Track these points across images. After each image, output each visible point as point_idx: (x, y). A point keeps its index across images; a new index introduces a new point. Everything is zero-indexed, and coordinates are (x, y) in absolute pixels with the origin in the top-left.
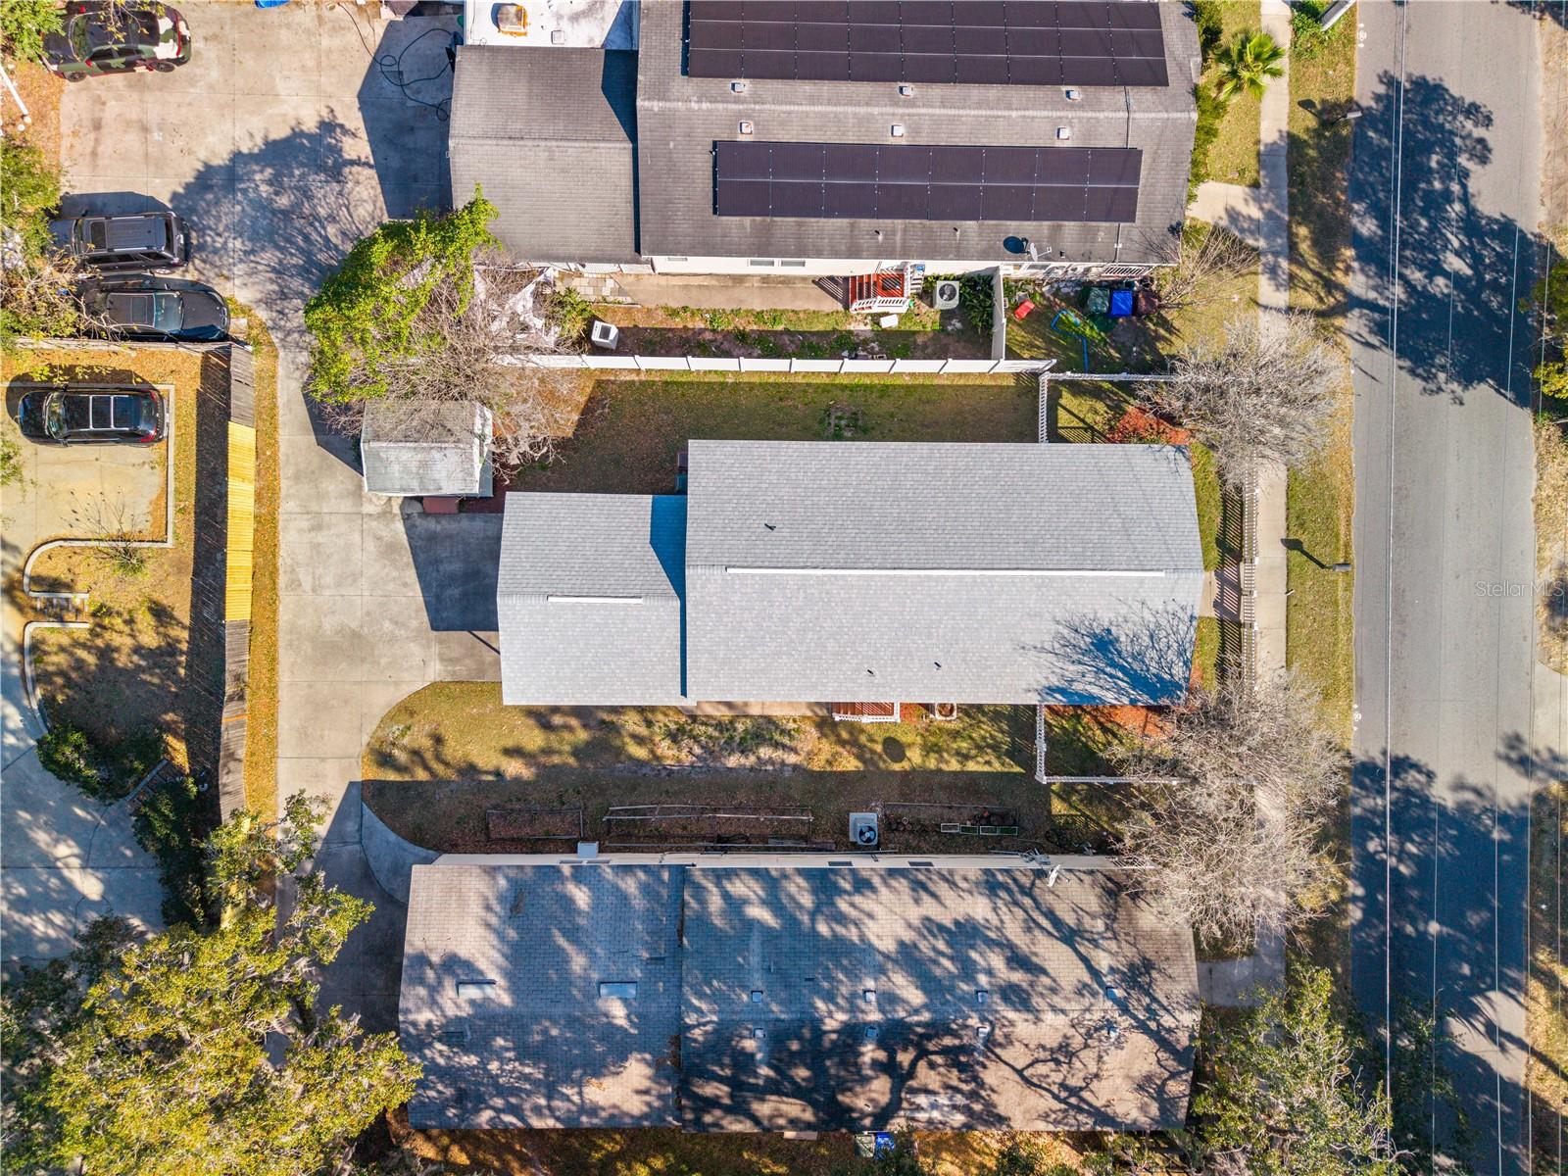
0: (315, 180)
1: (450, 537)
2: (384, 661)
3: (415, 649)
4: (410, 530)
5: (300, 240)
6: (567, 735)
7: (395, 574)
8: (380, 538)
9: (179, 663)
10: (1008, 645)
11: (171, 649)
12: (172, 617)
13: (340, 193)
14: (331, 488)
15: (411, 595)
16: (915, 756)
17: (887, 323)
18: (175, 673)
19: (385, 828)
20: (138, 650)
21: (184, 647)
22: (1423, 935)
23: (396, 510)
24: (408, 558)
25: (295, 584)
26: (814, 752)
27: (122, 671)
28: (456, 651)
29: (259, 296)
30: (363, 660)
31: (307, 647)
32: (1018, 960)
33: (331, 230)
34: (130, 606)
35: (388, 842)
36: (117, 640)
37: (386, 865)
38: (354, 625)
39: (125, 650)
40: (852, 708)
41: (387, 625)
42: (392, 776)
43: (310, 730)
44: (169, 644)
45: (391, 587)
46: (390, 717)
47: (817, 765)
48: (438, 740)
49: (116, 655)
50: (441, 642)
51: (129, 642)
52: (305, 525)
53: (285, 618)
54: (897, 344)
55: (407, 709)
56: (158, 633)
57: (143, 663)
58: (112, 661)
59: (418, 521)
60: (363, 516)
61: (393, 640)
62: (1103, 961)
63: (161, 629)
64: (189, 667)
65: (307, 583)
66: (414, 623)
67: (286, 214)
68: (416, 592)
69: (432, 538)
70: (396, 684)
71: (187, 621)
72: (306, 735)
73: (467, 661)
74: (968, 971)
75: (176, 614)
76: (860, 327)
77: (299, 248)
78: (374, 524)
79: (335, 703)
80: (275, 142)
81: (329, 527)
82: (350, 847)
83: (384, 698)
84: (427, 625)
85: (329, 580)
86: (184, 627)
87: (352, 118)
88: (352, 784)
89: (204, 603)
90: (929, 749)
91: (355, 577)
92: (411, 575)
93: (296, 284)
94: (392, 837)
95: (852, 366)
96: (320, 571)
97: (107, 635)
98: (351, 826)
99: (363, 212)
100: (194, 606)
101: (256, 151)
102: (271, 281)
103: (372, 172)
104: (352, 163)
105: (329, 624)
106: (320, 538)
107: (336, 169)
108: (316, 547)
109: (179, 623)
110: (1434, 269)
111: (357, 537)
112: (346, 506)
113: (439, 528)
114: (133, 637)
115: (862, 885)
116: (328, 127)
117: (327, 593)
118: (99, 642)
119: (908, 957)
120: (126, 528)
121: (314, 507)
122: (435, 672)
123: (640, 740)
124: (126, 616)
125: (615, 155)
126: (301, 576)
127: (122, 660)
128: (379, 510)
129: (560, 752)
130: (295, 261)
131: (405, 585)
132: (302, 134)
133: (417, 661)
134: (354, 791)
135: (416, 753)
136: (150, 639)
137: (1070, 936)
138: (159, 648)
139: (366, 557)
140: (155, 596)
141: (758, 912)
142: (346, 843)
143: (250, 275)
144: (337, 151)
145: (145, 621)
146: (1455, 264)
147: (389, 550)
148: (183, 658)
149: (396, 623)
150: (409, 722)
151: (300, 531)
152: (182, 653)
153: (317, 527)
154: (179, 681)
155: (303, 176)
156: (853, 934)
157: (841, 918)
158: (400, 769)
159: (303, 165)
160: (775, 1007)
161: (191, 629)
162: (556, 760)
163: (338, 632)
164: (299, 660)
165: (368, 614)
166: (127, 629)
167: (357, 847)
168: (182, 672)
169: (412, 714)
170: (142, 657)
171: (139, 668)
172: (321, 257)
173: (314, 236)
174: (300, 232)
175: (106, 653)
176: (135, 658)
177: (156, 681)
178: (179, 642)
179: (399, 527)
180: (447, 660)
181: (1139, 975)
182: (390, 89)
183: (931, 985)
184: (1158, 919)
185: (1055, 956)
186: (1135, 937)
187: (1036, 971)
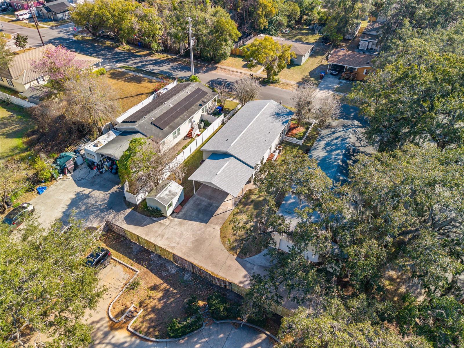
0: (86, 201)
1: (187, 211)
2: (207, 237)
3: (209, 229)
4: (179, 218)
5: (94, 209)
6: (249, 209)
7: (187, 225)
8: (176, 225)
9: (172, 291)
10: (271, 124)
11: (166, 291)
12: (158, 285)
13: (93, 198)
14: (156, 229)
15: (195, 224)
17: (200, 133)
18: (174, 293)
19: (253, 257)
20: (160, 300)
21: (168, 287)
22: (353, 116)
23: (172, 218)
24: (186, 221)
25: (173, 248)
27: (163, 308)
28: (216, 221)
29: (98, 223)
30: (204, 241)
31: (192, 253)
33: (99, 203)
34: (146, 295)
35: (258, 258)
36: (152, 304)
37: (264, 261)
38: (194, 239)
39: (157, 304)
41: (198, 232)
42: (239, 249)
43: (215, 262)
44: (164, 291)
45: (190, 227)
46: (224, 243)
48: (235, 235)
49: (157, 307)
50: (211, 223)
51: (155, 301)
52: (160, 238)
53: (180, 254)
55: (223, 237)
56: (159, 292)
57: (164, 300)
58: (158, 309)
59: (178, 215)
60: (168, 225)
61: (203, 233)
62: (341, 129)
63: (159, 290)
64: (175, 289)
65: (175, 245)
66: (203, 227)
67: (86, 209)
68: (195, 223)
69: (184, 214)
70: (215, 237)
71: (162, 282)
72: (216, 264)
73: (219, 220)
75: (158, 284)
77: (96, 211)
78: (172, 224)
79: (211, 253)
80: (69, 204)
81: (165, 234)
82: (255, 268)
83: (217, 241)
84: (205, 224)
85: (178, 240)
86: (163, 284)
87: (81, 189)
88: (236, 259)
89: (161, 274)
91: (182, 234)
92: (190, 222)
93: (103, 215)
94: (257, 256)
96: (174, 241)
97: (149, 306)
98: (249, 265)
99: (101, 196)
100: (159, 277)
101: (67, 208)
102: (98, 219)
103: (95, 191)
104: (89, 193)
105: (189, 245)
106: (166, 237)
107: (88, 196)
108: (167, 239)
109: (161, 284)
111: (172, 229)
112: (163, 228)
113: (183, 212)
114: (155, 299)
116: (78, 194)
117: (181, 241)
118: (149, 310)
119: (329, 152)
120: (124, 282)
121: (157, 235)
122: (218, 228)
123: (259, 197)
124: (148, 298)
126: (172, 245)
127: (159, 306)
128: (169, 222)
129: (253, 212)
130: (98, 212)
131: (192, 224)
132: (74, 199)
133: (212, 230)
134: (239, 259)
135: (236, 241)
136: (159, 295)
137: (334, 133)
138: (163, 294)
139: (178, 229)
140: (149, 286)
142: (253, 269)
143: (92, 222)
145: (153, 293)
147: (180, 224)
148: (171, 289)
149: (200, 230)
150: (227, 239)
151: (160, 240)
152: (169, 288)
153: (163, 236)
154: (177, 294)
155: (82, 203)
156: (321, 158)
158: (238, 246)
159: (80, 202)
160: (333, 170)
161: (165, 282)
162: (255, 213)
163: (193, 244)
164: (194, 256)
165: (193, 235)
166: (151, 300)
167: (255, 266)
168: (175, 291)
169: (225, 237)
170: (163, 300)
171: (165, 302)
172: (102, 207)
173: (96, 206)
174: (93, 208)
175: (154, 310)
176: (162, 302)
177: (172, 300)
178: (166, 287)
179: (177, 219)
180: (216, 224)
181: (344, 126)
182: (83, 181)
183: (336, 149)
184: (335, 123)
185: (337, 135)
186: (338, 126)
187: (339, 137)
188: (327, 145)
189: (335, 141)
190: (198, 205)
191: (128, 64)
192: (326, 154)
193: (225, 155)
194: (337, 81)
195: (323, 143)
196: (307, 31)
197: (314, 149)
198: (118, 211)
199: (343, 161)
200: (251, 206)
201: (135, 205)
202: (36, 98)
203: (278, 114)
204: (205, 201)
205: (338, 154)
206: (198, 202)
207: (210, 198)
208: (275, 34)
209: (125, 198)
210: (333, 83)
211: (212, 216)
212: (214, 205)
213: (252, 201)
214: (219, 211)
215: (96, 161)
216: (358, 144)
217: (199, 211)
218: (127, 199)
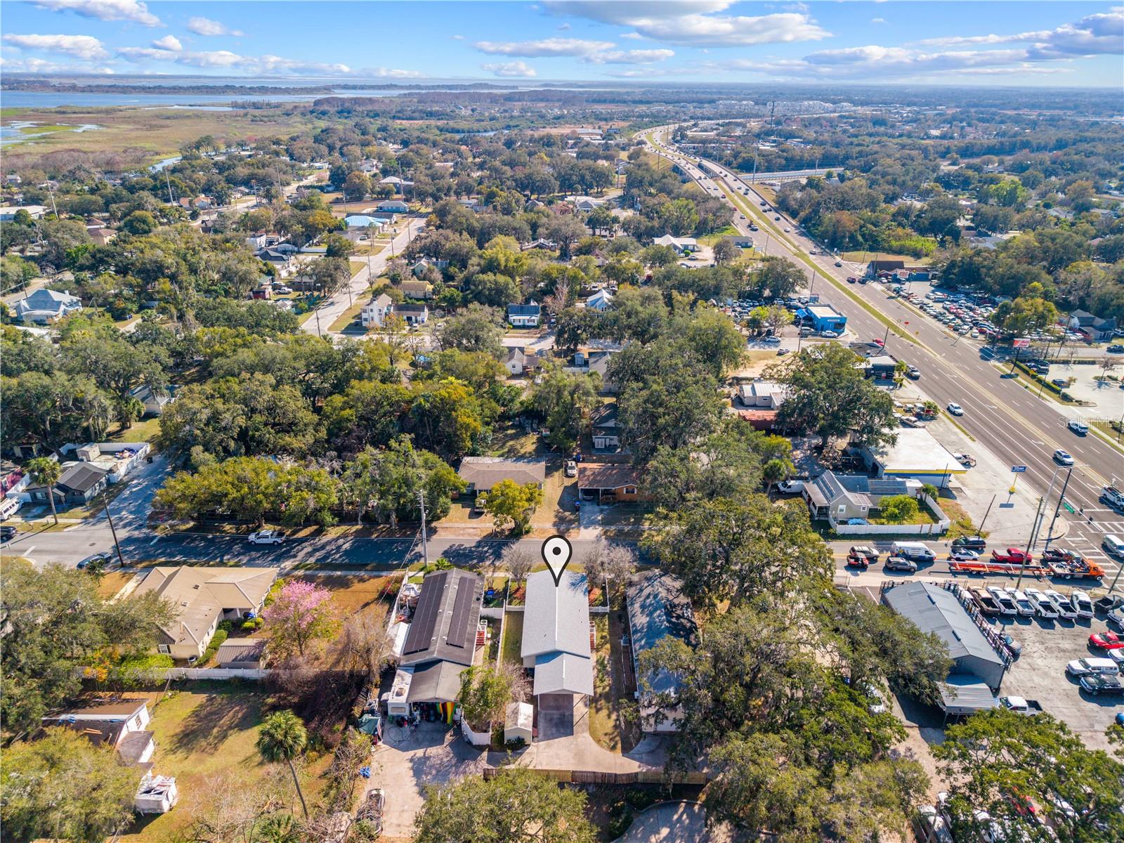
0: (428, 764)
1: (545, 731)
2: (584, 747)
3: (579, 740)
4: (543, 740)
5: (447, 768)
6: (603, 704)
7: (556, 744)
8: (545, 748)
13: (433, 757)
14: (528, 760)
15: (563, 741)
16: (604, 634)
17: (489, 636)
19: (636, 747)
23: (537, 743)
24: (551, 741)
26: (605, 652)
28: (580, 729)
30: (583, 753)
32: (648, 597)
33: (445, 760)
35: (641, 746)
37: (648, 747)
38: (572, 754)
40: (592, 643)
41: (572, 746)
42: (619, 745)
43: (606, 766)
45: (560, 745)
46: (602, 746)
47: (609, 652)
48: (606, 734)
50: (577, 733)
54: (495, 636)
55: (598, 741)
59: (541, 738)
60: (537, 752)
61: (577, 745)
62: (646, 584)
66: (571, 739)
67: (438, 771)
69: (545, 735)
70: (590, 744)
73: (583, 727)
74: (650, 605)
76: (489, 643)
78: (540, 749)
79: (598, 761)
80: (414, 774)
83: (595, 747)
84: (572, 736)
85: (558, 762)
87: (411, 754)
88: (622, 756)
90: (603, 630)
91: (557, 754)
92: (556, 740)
93: (461, 769)
94: (639, 746)
95: (501, 645)
96: (555, 764)
98: (637, 756)
99: (440, 751)
101: (416, 780)
103: (429, 748)
104: (425, 754)
105: (573, 762)
107: (426, 758)
110: (486, 552)
111: (544, 754)
112: (534, 756)
113: (543, 733)
115: (634, 625)
116: (411, 760)
117: (562, 762)
119: (650, 614)
122: (587, 735)
123: (604, 688)
125: (445, 664)
128: (536, 748)
129: (608, 706)
130: (453, 770)
131: (559, 742)
132: (413, 767)
133: (583, 739)
134: (625, 755)
135: (611, 739)
137: (641, 590)
139: (550, 752)
141: (643, 642)
142: (642, 757)
144: (420, 759)
146: (486, 549)
147: (549, 746)
150: (602, 741)
155: (426, 767)
156: (646, 625)
157: (642, 628)
158: (616, 743)
159: (423, 767)
162: (611, 707)
163: (575, 760)
165: (568, 751)
167: (643, 754)
172: (453, 763)
173: (446, 764)
174: (444, 768)
179: (541, 743)
180: (583, 732)
181: (648, 579)
182: (404, 744)
183: (655, 610)
184: (635, 578)
185: (646, 592)
186: (640, 581)
187: (649, 594)
188: (643, 607)
189: (648, 601)
190: (551, 720)
191: (298, 558)
192: (648, 619)
193: (555, 654)
194: (597, 508)
195: (637, 606)
196: (513, 431)
197: (633, 616)
198: (475, 759)
199: (669, 622)
200: (603, 701)
201: (488, 746)
202: (244, 659)
203: (573, 584)
204: (556, 714)
205: (659, 616)
206: (549, 717)
207: (558, 708)
208: (484, 454)
209: (470, 743)
210: (594, 513)
211: (572, 726)
212: (567, 714)
213: (600, 695)
214: (576, 719)
215: (406, 713)
216: (671, 598)
217: (556, 725)
218: (474, 743)
